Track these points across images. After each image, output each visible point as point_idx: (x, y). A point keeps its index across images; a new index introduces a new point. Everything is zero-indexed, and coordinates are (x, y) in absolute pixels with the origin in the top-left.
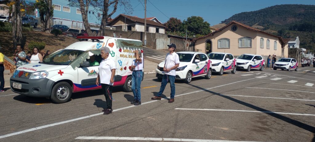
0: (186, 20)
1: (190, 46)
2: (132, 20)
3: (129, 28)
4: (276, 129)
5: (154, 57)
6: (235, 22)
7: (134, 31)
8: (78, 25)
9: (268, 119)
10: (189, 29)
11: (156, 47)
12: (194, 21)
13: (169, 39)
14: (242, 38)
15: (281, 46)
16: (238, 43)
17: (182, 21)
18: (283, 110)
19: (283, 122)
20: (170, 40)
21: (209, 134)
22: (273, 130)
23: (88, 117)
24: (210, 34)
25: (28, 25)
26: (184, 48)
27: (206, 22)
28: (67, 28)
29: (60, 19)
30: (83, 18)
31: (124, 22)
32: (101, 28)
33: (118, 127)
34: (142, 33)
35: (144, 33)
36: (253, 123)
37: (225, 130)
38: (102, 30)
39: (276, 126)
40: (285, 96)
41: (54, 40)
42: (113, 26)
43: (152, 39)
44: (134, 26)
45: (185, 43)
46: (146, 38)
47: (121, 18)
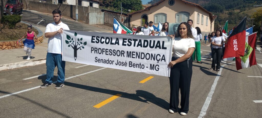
3: (60, 1)
7: (65, 4)
15: (210, 22)
43: (85, 12)
45: (119, 18)
46: (78, 12)
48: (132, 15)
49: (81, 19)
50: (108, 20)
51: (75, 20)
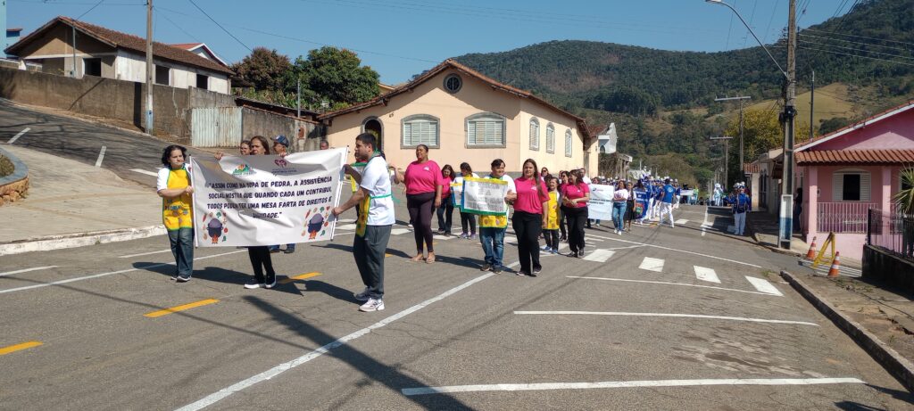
0: (305, 58)
1: (312, 135)
2: (101, 38)
6: (455, 64)
7: (111, 77)
10: (316, 85)
11: (189, 136)
12: (330, 61)
13: (238, 111)
14: (478, 117)
15: (580, 144)
16: (466, 131)
17: (292, 62)
20: (240, 114)
24: (377, 100)
27: (369, 68)
31: (70, 43)
34: (138, 86)
35: (146, 86)
42: (30, 57)
44: (111, 61)
45: (291, 126)
46: (154, 104)
47: (59, 29)
49: (163, 127)
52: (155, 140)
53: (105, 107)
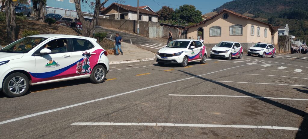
0: (178, 9)
1: (183, 34)
2: (125, 8)
3: (122, 17)
4: (266, 113)
5: (147, 45)
6: (226, 10)
7: (127, 19)
8: (72, 14)
9: (258, 103)
10: (182, 17)
11: (149, 35)
12: (186, 9)
13: (162, 27)
14: (233, 26)
15: (270, 33)
16: (230, 30)
17: (174, 10)
18: (273, 95)
19: (273, 107)
21: (202, 119)
22: (264, 114)
23: (83, 103)
24: (202, 22)
25: (21, 15)
26: (177, 36)
27: (198, 10)
28: (60, 17)
29: (53, 8)
30: (76, 7)
31: (117, 11)
32: (94, 17)
33: (112, 113)
34: (134, 21)
35: (137, 21)
36: (244, 108)
37: (218, 115)
38: (95, 19)
39: (266, 110)
40: (274, 82)
41: (48, 29)
42: (106, 15)
43: (145, 27)
44: (127, 15)
45: (177, 31)
46: (139, 26)
47: (114, 6)
48: (189, 28)
49: (142, 33)
50: (167, 34)
51: (137, 34)
52: (140, 37)
53: (126, 28)
